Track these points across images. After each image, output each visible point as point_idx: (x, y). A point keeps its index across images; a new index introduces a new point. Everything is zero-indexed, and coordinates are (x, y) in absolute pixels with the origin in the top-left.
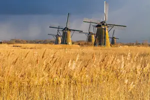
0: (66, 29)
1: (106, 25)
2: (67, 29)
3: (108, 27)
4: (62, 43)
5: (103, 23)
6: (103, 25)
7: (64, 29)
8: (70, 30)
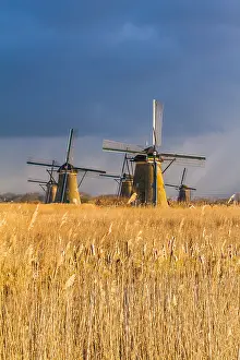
0: (67, 167)
1: (158, 156)
2: (70, 167)
3: (162, 161)
4: (58, 200)
5: (150, 152)
6: (151, 155)
7: (63, 167)
8: (76, 170)
